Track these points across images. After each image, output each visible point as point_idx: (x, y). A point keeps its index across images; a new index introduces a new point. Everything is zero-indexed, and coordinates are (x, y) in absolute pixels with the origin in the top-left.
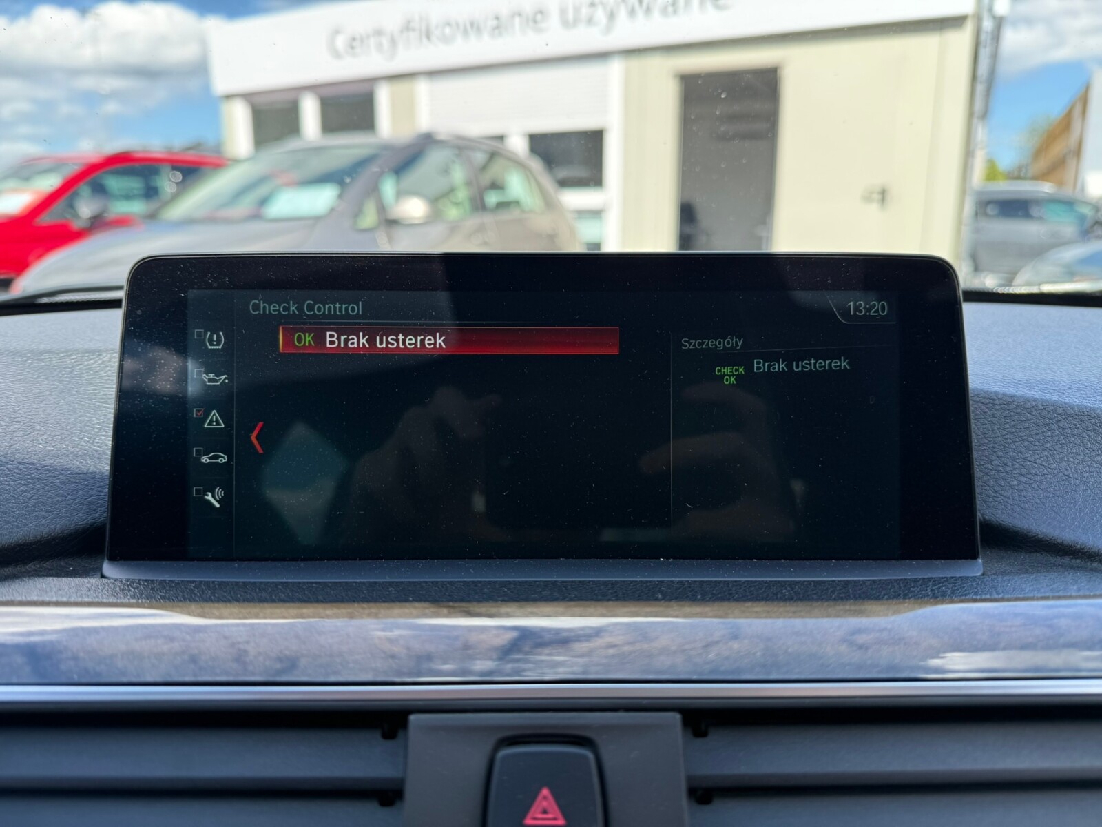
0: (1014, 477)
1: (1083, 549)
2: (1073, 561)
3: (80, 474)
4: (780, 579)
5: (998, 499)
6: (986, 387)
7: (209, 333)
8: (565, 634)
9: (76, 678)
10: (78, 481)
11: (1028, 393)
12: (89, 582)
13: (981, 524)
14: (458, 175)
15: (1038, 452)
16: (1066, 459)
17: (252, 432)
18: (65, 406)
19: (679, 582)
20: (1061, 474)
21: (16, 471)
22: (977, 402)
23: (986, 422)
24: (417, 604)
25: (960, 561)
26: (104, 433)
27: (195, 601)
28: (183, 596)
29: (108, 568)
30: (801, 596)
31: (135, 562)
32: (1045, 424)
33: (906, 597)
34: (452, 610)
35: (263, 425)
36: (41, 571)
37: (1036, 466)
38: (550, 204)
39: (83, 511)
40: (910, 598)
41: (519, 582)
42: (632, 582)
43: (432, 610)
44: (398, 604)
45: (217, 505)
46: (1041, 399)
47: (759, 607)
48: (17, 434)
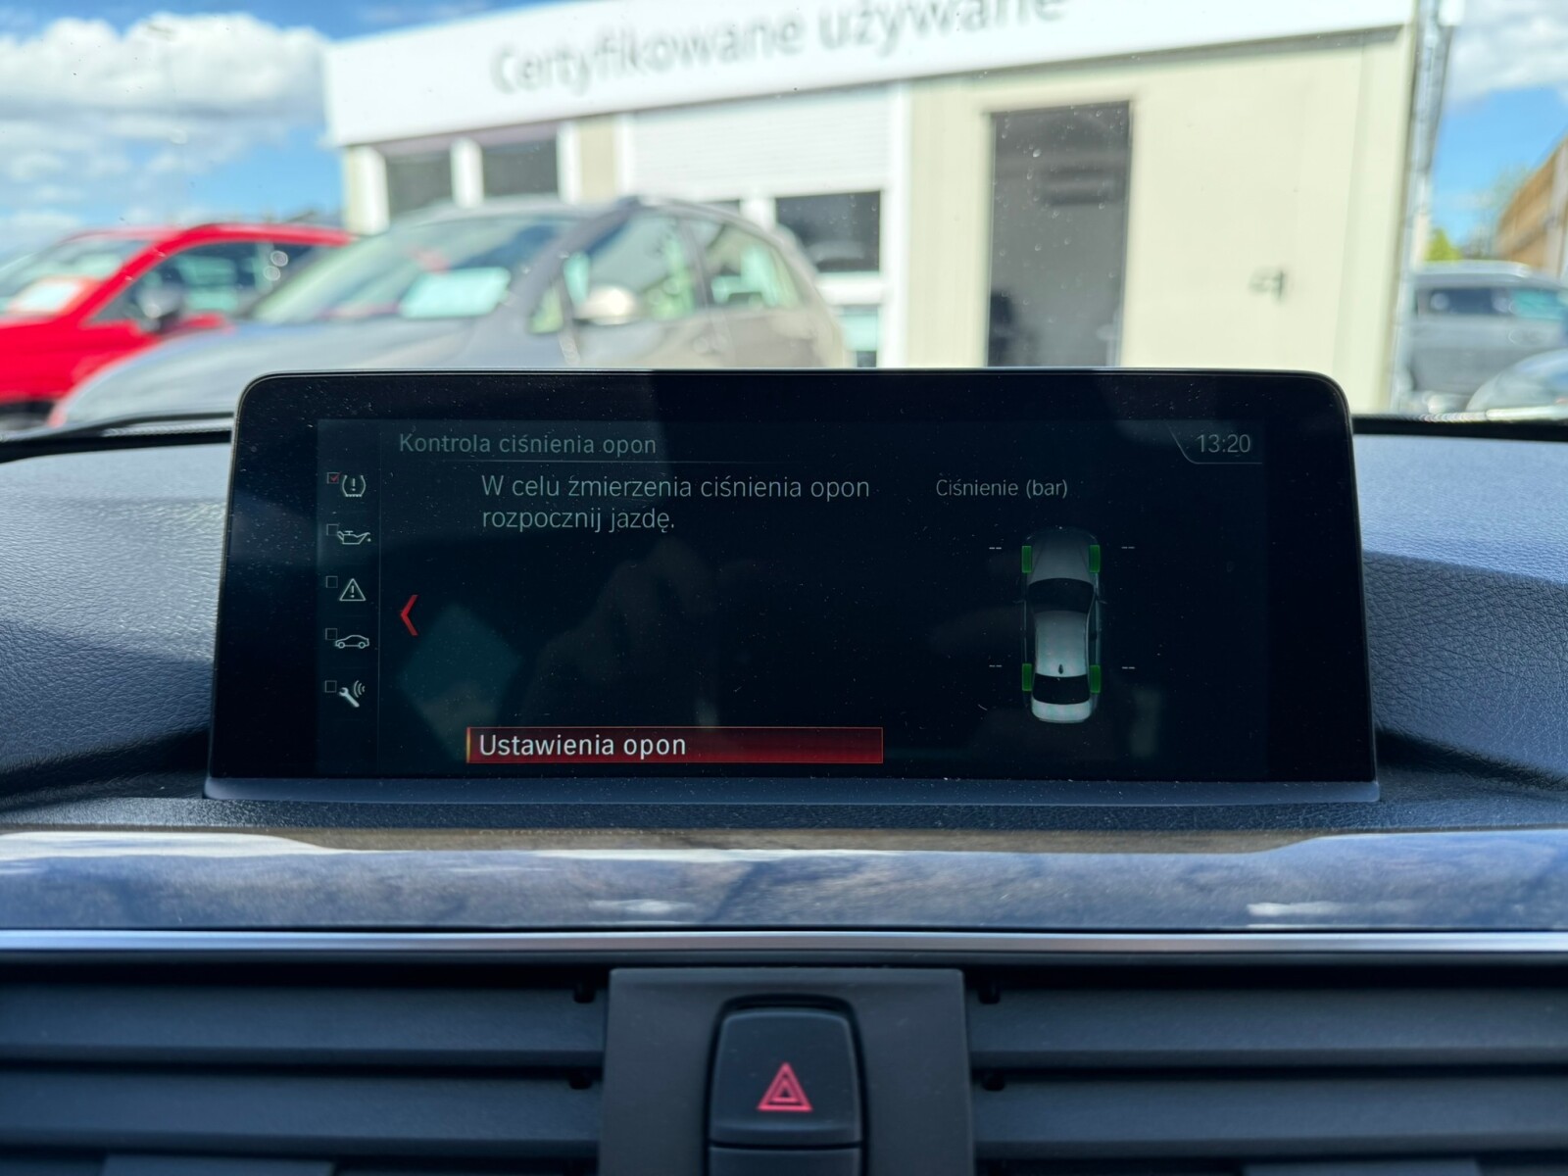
0: (1426, 672)
1: (1516, 768)
2: (1503, 784)
3: (173, 663)
4: (1101, 805)
5: (1403, 702)
6: (1389, 550)
7: (346, 477)
9: (180, 922)
10: (170, 672)
11: (1447, 558)
12: (189, 803)
13: (1379, 735)
14: (676, 256)
15: (1460, 638)
16: (1497, 648)
17: (403, 608)
18: (151, 574)
19: (967, 807)
20: (1489, 668)
21: (91, 658)
22: (1377, 571)
23: (1390, 597)
24: (620, 830)
25: (1349, 784)
26: (203, 610)
27: (329, 826)
28: (314, 821)
29: (211, 787)
30: (1128, 825)
31: (247, 779)
32: (1470, 601)
33: (1269, 826)
34: (666, 839)
35: (418, 598)
36: (124, 791)
37: (1457, 657)
39: (177, 713)
40: (1273, 828)
41: (755, 806)
42: (904, 807)
43: (640, 836)
44: (596, 829)
45: (356, 704)
46: (1465, 566)
47: (1069, 837)
48: (90, 610)
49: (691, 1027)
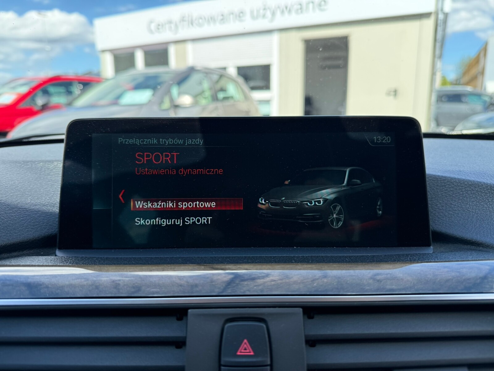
0: (446, 212)
1: (475, 242)
2: (471, 247)
3: (45, 213)
4: (345, 255)
5: (440, 221)
6: (434, 173)
8: (253, 276)
9: (48, 296)
10: (45, 216)
11: (452, 176)
12: (51, 258)
13: (432, 232)
14: (206, 85)
15: (457, 201)
16: (469, 204)
17: (120, 194)
18: (38, 184)
19: (302, 256)
20: (466, 210)
21: (19, 211)
22: (430, 180)
23: (435, 188)
24: (191, 265)
25: (423, 247)
26: (56, 196)
27: (96, 264)
28: (91, 263)
29: (58, 252)
30: (354, 261)
31: (70, 250)
32: (460, 189)
33: (398, 261)
34: (206, 267)
35: (125, 191)
36: (30, 254)
37: (456, 207)
38: (247, 98)
39: (47, 229)
40: (400, 261)
41: (234, 257)
42: (282, 256)
43: (197, 267)
44: (183, 264)
46: (458, 178)
47: (335, 265)
48: (18, 196)
49: (215, 328)
